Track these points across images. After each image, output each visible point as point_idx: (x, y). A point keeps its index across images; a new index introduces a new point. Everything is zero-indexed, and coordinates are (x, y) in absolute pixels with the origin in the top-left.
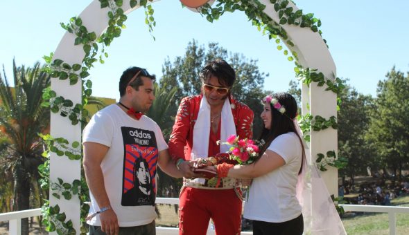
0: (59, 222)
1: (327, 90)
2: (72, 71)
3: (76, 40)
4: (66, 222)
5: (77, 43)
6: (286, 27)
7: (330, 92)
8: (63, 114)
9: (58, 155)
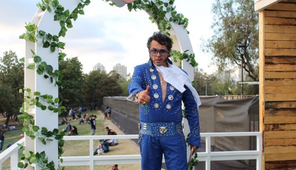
0: (44, 164)
1: (190, 64)
2: (52, 41)
3: (55, 16)
4: (48, 163)
5: (55, 19)
6: (172, 23)
7: (191, 65)
8: (46, 77)
9: (42, 109)
